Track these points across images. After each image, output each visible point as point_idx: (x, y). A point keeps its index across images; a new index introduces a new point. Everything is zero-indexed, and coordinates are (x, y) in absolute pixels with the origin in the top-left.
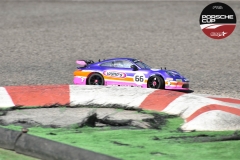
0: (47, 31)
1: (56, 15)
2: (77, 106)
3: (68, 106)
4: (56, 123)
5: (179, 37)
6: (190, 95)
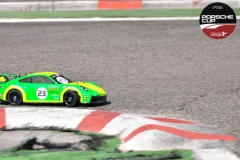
2: (14, 129)
3: (4, 129)
6: (127, 115)
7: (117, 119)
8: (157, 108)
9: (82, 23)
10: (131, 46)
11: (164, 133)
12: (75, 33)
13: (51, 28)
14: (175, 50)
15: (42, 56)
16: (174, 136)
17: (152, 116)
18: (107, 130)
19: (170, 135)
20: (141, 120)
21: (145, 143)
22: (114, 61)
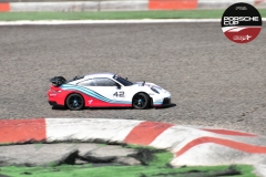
0: (20, 59)
1: (29, 42)
2: (55, 142)
3: (44, 142)
4: (32, 161)
5: (166, 63)
6: (179, 127)
7: (168, 131)
8: (214, 119)
9: (130, 25)
10: (184, 50)
11: (221, 146)
12: (123, 36)
13: (97, 30)
14: (233, 54)
15: (87, 61)
16: (233, 150)
17: (207, 127)
18: (158, 143)
19: (227, 149)
20: (195, 132)
21: (199, 158)
22: (166, 67)
